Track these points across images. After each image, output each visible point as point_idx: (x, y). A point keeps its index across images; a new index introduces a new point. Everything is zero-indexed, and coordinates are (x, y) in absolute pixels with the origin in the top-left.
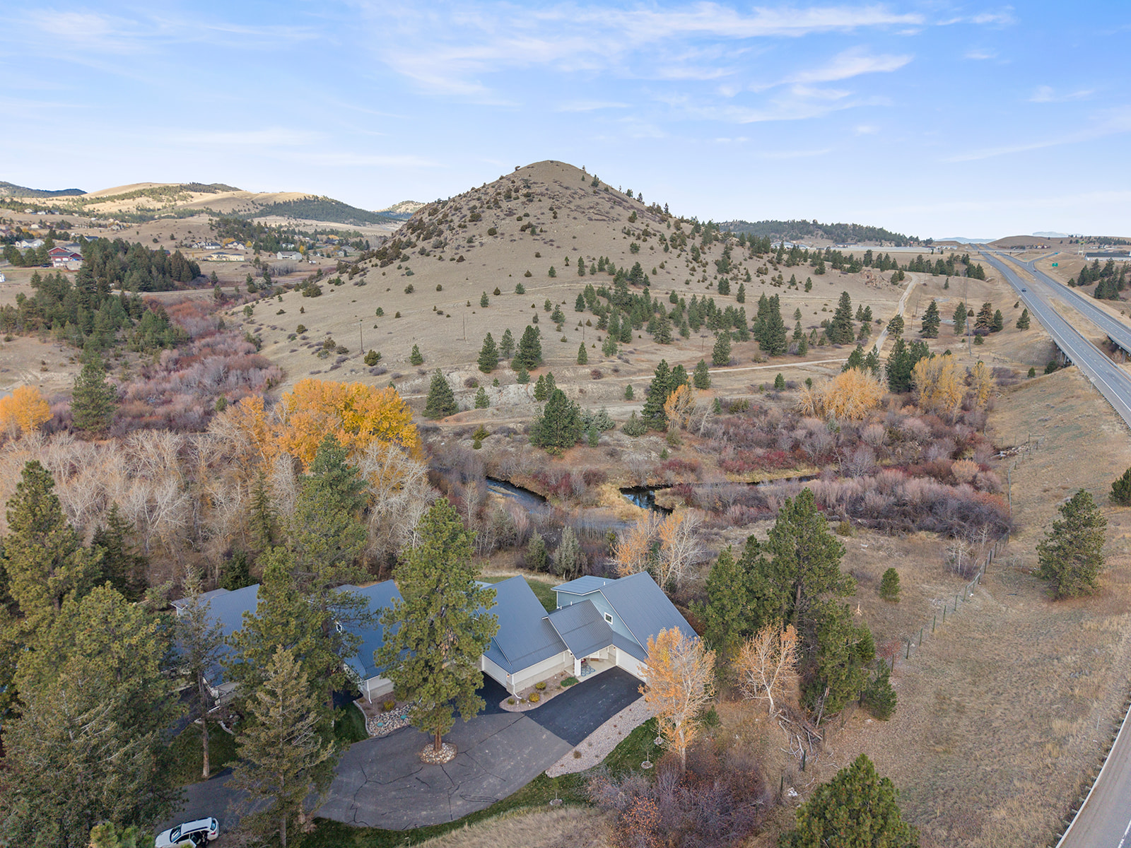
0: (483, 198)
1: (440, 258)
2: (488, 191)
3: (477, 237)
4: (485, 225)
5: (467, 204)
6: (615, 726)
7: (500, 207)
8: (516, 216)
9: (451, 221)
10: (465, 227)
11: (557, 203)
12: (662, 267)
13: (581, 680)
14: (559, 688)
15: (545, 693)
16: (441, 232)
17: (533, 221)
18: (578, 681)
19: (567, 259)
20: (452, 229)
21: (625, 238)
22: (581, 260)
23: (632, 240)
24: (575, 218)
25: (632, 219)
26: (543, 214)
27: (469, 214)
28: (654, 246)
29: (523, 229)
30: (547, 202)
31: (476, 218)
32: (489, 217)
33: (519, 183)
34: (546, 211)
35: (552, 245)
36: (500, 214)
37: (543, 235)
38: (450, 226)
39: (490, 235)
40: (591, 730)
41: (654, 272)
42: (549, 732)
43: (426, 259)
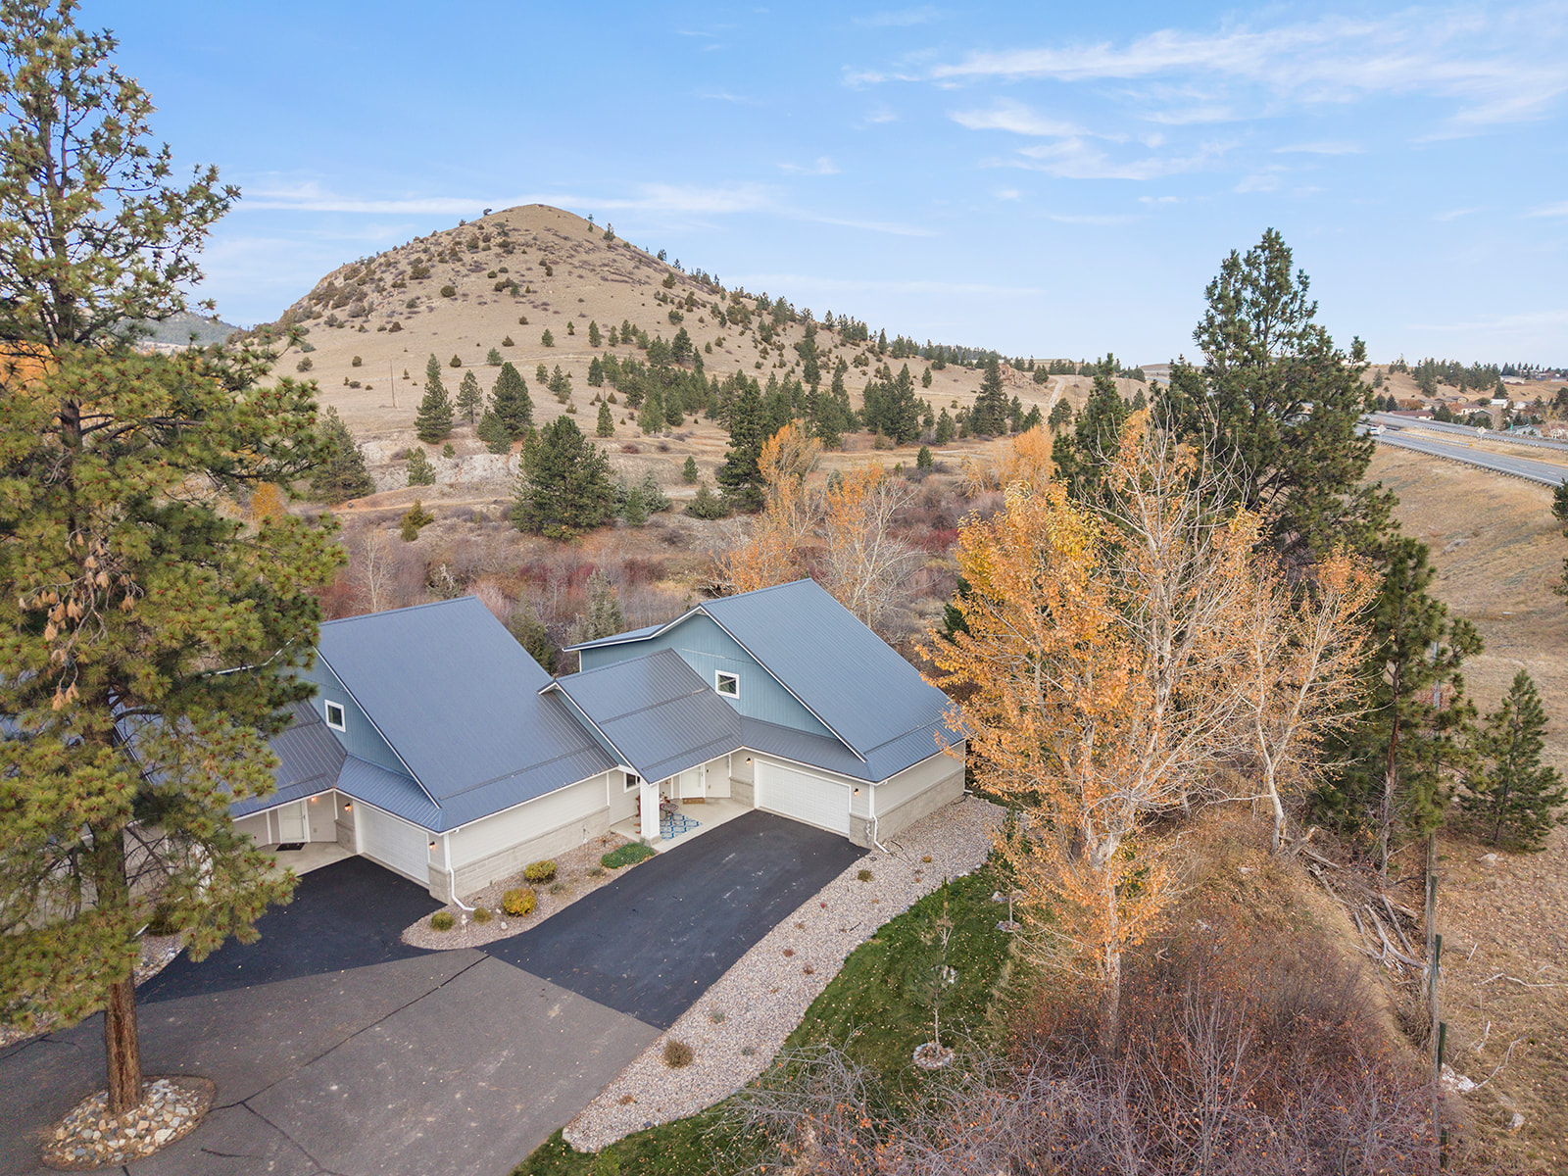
0: (433, 249)
1: (361, 329)
2: (441, 240)
3: (424, 299)
4: (435, 284)
5: (407, 257)
6: (789, 953)
7: (460, 260)
8: (487, 272)
9: (380, 280)
10: (403, 285)
11: (551, 256)
12: (719, 344)
13: (663, 847)
14: (596, 873)
15: (554, 891)
16: (363, 296)
17: (515, 279)
18: (652, 852)
19: (570, 325)
20: (381, 290)
21: (659, 305)
22: (593, 327)
23: (669, 308)
24: (581, 277)
25: (668, 284)
26: (529, 269)
27: (409, 270)
28: (705, 319)
29: (499, 288)
30: (535, 256)
31: (420, 274)
32: (442, 274)
33: (489, 229)
34: (536, 266)
35: (546, 310)
36: (462, 269)
37: (531, 297)
38: (378, 286)
39: (445, 296)
40: (713, 974)
41: (708, 349)
42: (570, 997)
43: (336, 331)
